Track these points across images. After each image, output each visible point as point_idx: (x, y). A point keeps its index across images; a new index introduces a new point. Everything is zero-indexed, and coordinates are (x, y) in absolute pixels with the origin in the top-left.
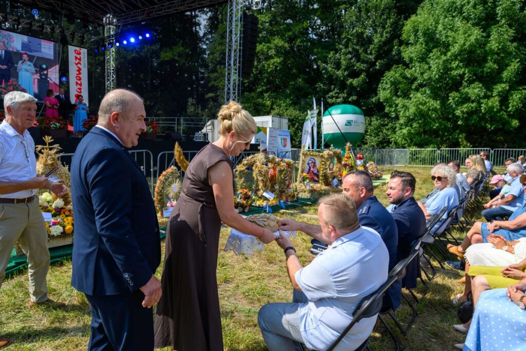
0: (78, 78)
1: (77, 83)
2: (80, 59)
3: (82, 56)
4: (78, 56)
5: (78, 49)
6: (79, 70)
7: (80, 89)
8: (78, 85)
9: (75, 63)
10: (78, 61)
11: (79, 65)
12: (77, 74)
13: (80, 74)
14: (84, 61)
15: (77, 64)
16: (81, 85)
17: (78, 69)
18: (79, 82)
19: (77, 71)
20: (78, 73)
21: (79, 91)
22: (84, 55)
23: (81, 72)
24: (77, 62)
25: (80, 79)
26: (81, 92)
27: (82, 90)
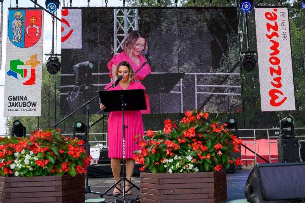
0: (273, 61)
1: (272, 70)
2: (276, 28)
3: (279, 21)
4: (272, 23)
5: (271, 10)
6: (275, 46)
7: (278, 79)
8: (274, 74)
9: (267, 35)
10: (272, 31)
11: (274, 38)
12: (271, 54)
13: (277, 52)
14: (284, 29)
15: (269, 37)
16: (279, 72)
17: (272, 44)
18: (276, 67)
19: (272, 48)
20: (273, 51)
21: (276, 83)
22: (283, 20)
23: (278, 48)
24: (269, 34)
25: (278, 62)
26: (279, 85)
27: (281, 81)
